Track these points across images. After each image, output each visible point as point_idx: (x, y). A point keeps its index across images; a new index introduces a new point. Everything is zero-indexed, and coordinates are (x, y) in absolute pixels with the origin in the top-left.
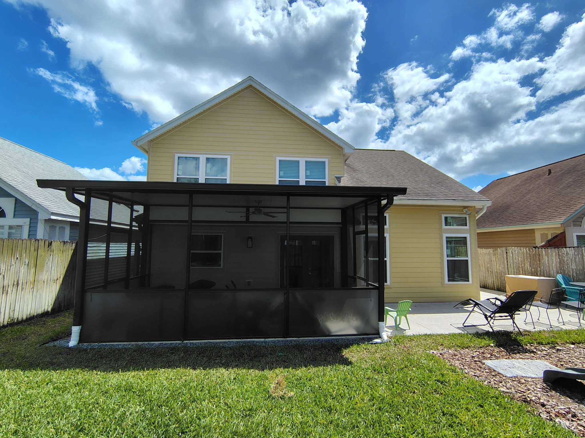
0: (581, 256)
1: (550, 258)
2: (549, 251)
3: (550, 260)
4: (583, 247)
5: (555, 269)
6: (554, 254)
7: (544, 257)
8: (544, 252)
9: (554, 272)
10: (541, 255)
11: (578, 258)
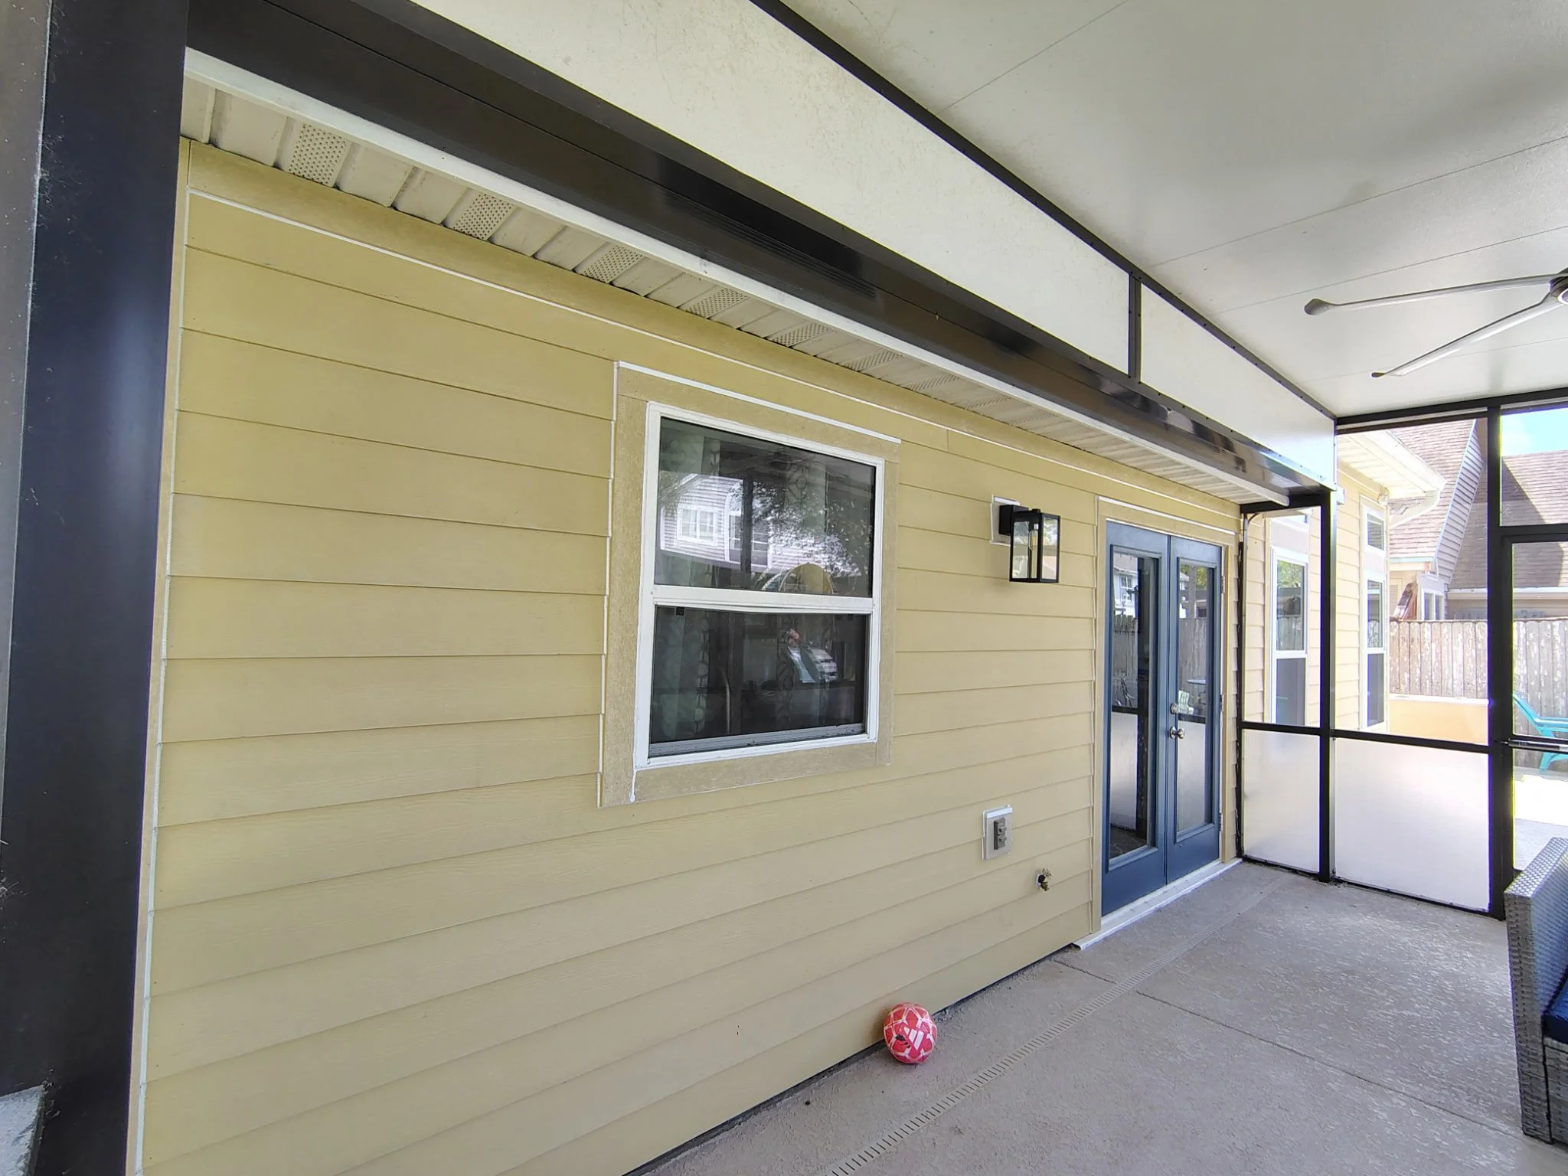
0: (1546, 642)
1: (1444, 648)
2: (1445, 630)
3: (1444, 653)
4: (1553, 620)
5: (1458, 676)
6: (1460, 637)
7: (1426, 645)
8: (1427, 634)
9: (1456, 682)
10: (1416, 641)
11: (1536, 649)
